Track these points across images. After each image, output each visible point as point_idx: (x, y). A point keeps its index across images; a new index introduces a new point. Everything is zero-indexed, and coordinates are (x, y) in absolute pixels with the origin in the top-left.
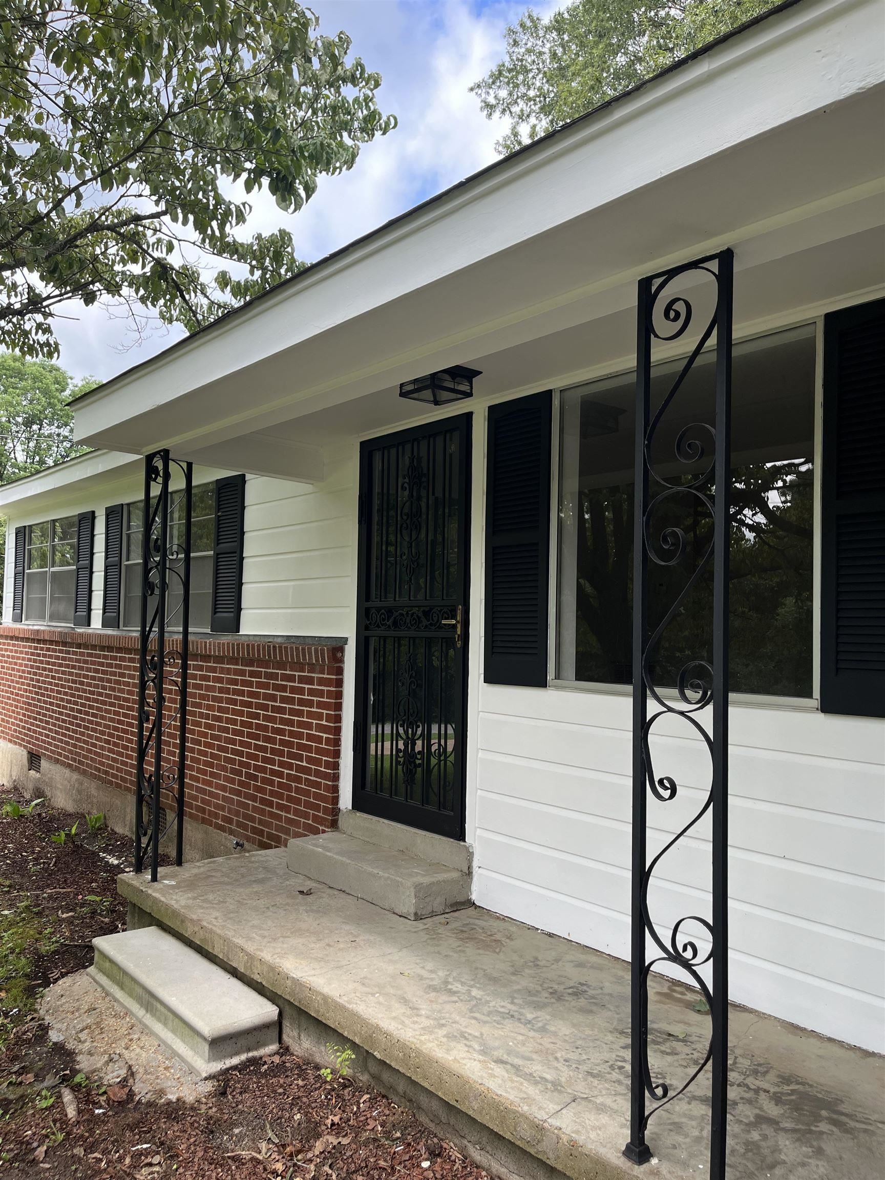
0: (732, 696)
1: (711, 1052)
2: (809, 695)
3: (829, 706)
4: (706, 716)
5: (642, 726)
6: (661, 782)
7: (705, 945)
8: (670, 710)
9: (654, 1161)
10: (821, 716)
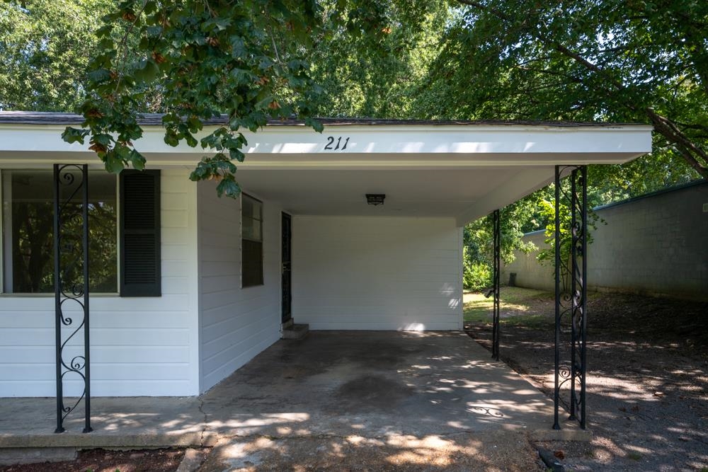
0: (90, 294)
1: (85, 391)
2: (116, 292)
3: (123, 295)
4: (82, 300)
5: (58, 304)
6: (66, 320)
7: (82, 362)
8: (69, 298)
9: (66, 431)
10: (120, 298)
